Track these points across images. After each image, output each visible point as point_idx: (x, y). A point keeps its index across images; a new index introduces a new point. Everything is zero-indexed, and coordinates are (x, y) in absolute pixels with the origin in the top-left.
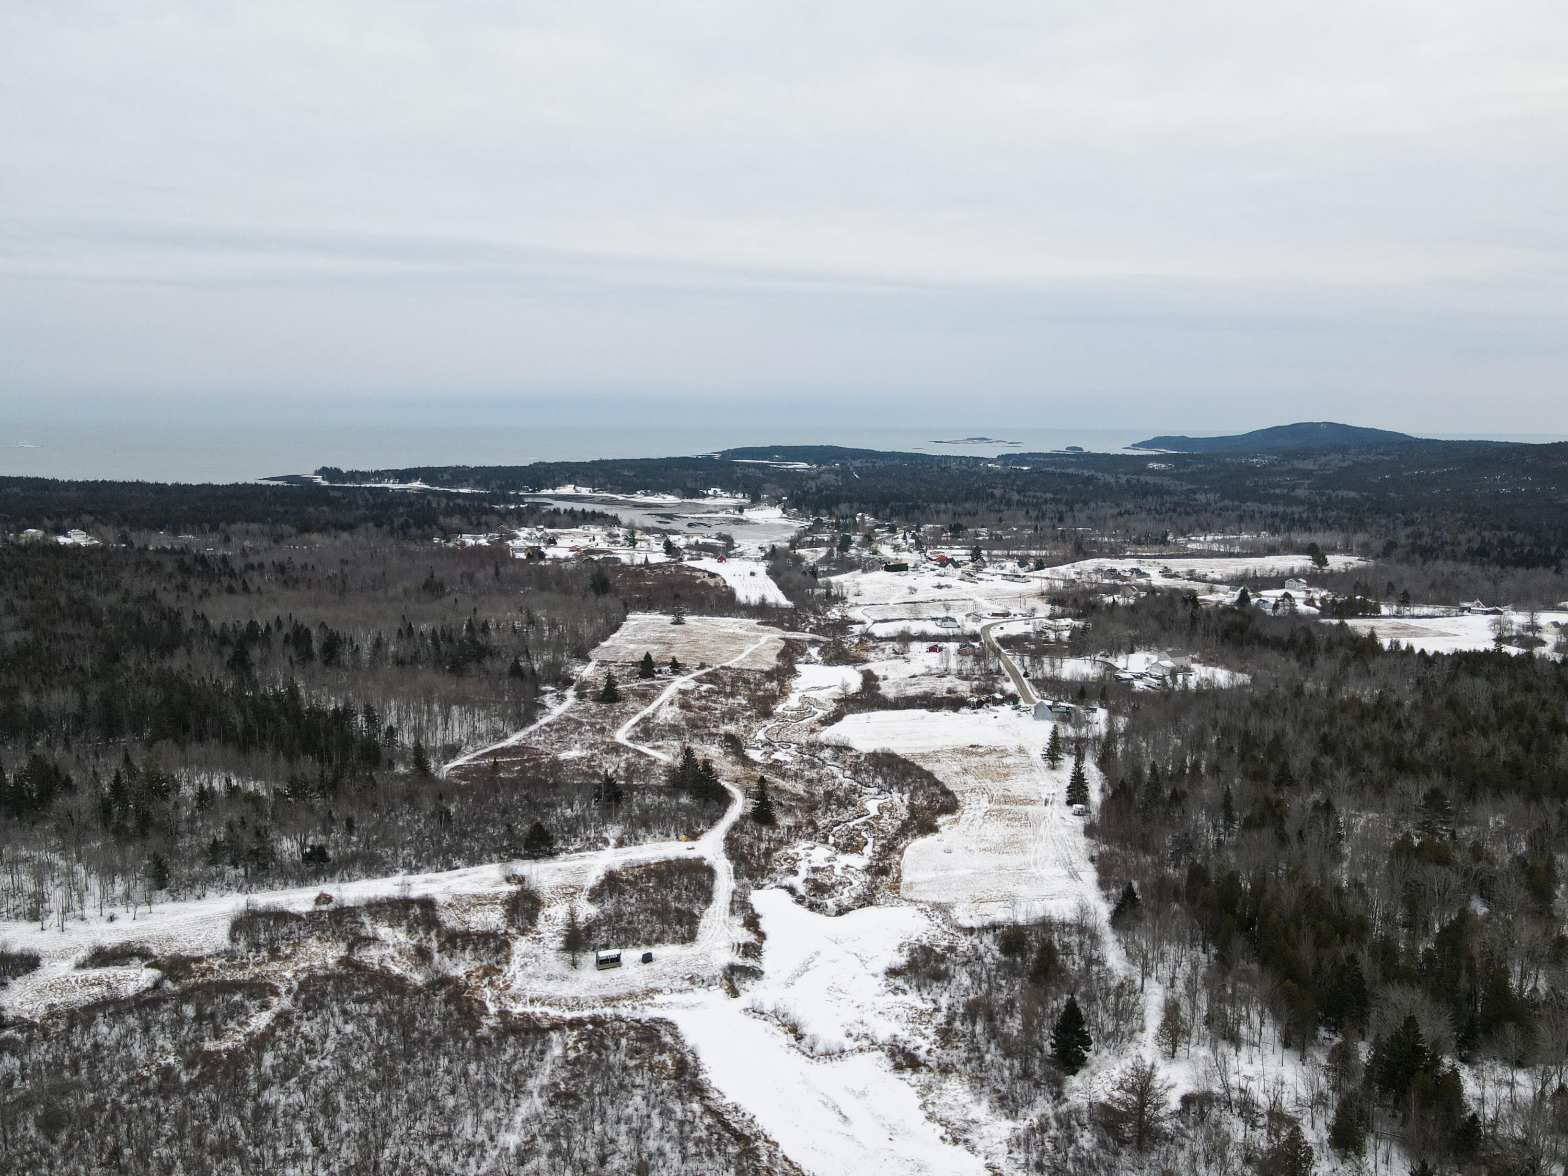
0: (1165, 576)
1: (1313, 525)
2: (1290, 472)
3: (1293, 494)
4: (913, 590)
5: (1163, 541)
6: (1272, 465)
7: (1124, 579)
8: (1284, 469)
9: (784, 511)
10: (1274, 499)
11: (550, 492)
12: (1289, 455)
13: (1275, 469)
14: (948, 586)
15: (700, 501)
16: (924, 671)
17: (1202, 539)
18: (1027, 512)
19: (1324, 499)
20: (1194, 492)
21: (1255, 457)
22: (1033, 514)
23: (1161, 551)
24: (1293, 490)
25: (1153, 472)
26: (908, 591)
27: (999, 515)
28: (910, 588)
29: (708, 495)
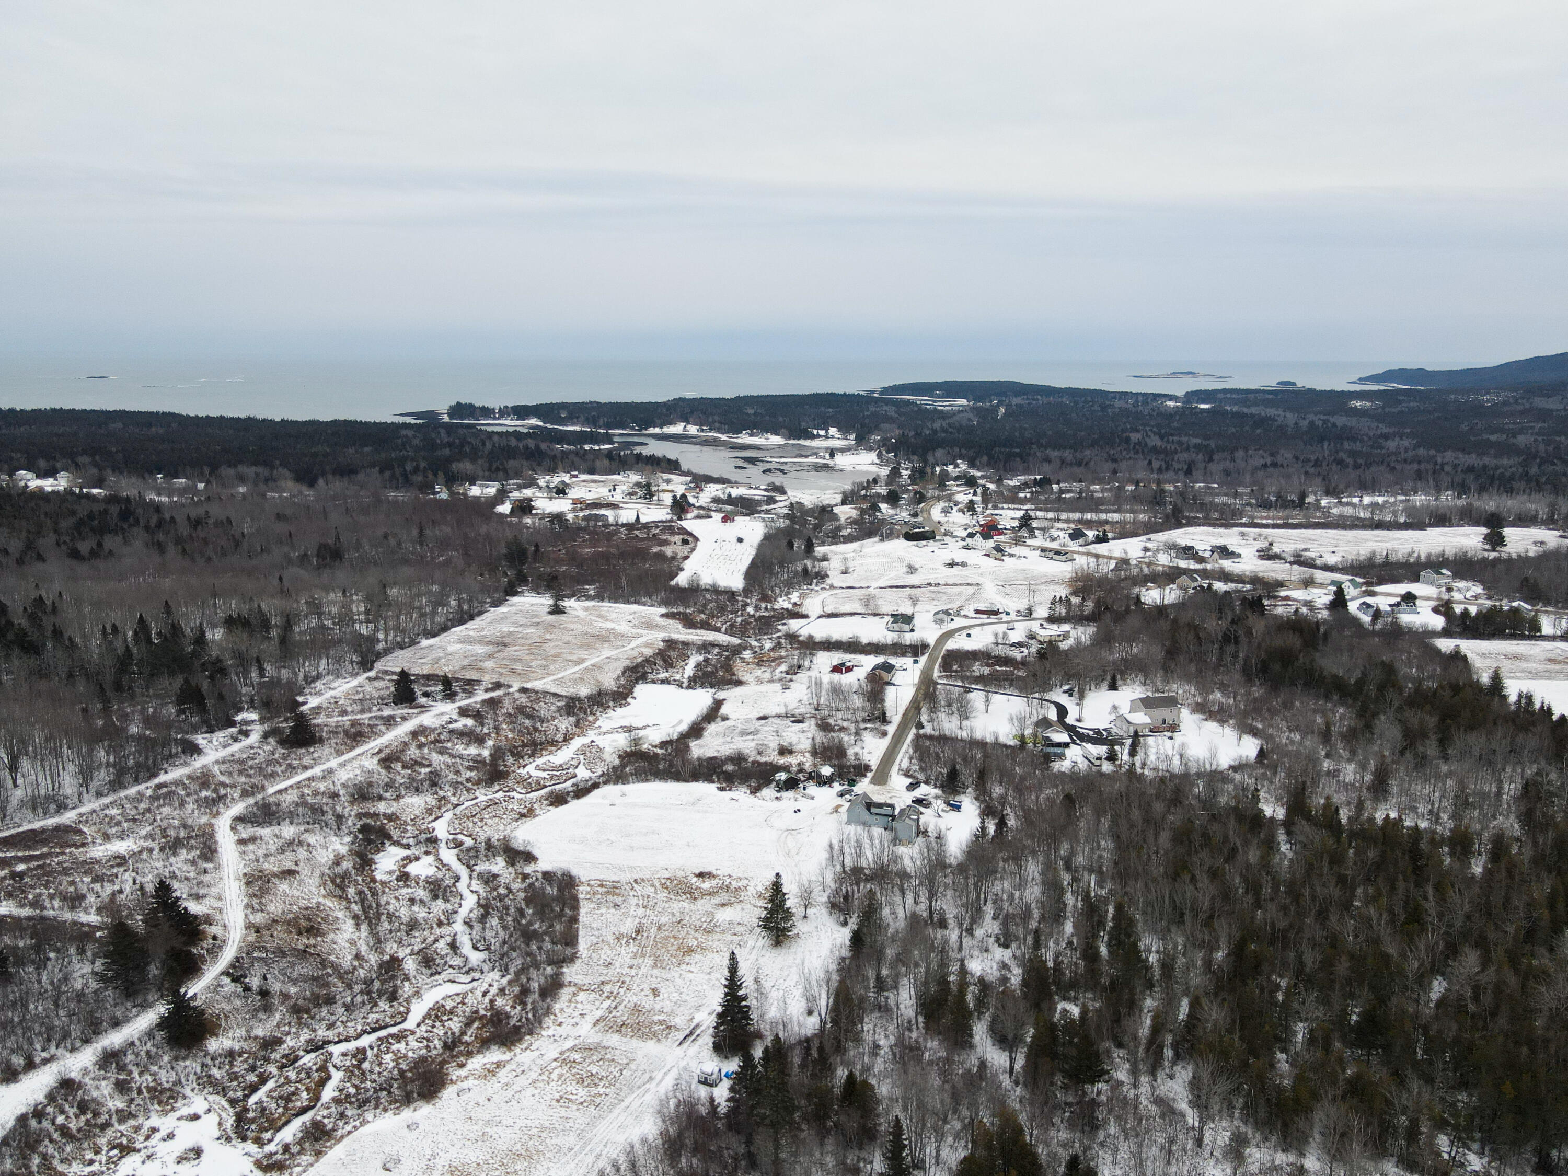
0: (1262, 557)
1: (1516, 485)
2: (1523, 413)
3: (1512, 440)
4: (912, 569)
5: (1300, 504)
6: (1505, 403)
7: (1201, 560)
8: (1520, 408)
9: (879, 456)
10: (1482, 448)
11: (657, 430)
12: (1532, 391)
13: (1506, 409)
14: (964, 565)
15: (807, 443)
16: (782, 711)
17: (1356, 500)
18: (1150, 463)
19: (1551, 448)
20: (1386, 437)
21: (1487, 393)
22: (1156, 465)
23: (1287, 518)
24: (1514, 437)
25: (1356, 412)
26: (905, 569)
27: (1115, 465)
28: (910, 567)
29: (819, 436)
